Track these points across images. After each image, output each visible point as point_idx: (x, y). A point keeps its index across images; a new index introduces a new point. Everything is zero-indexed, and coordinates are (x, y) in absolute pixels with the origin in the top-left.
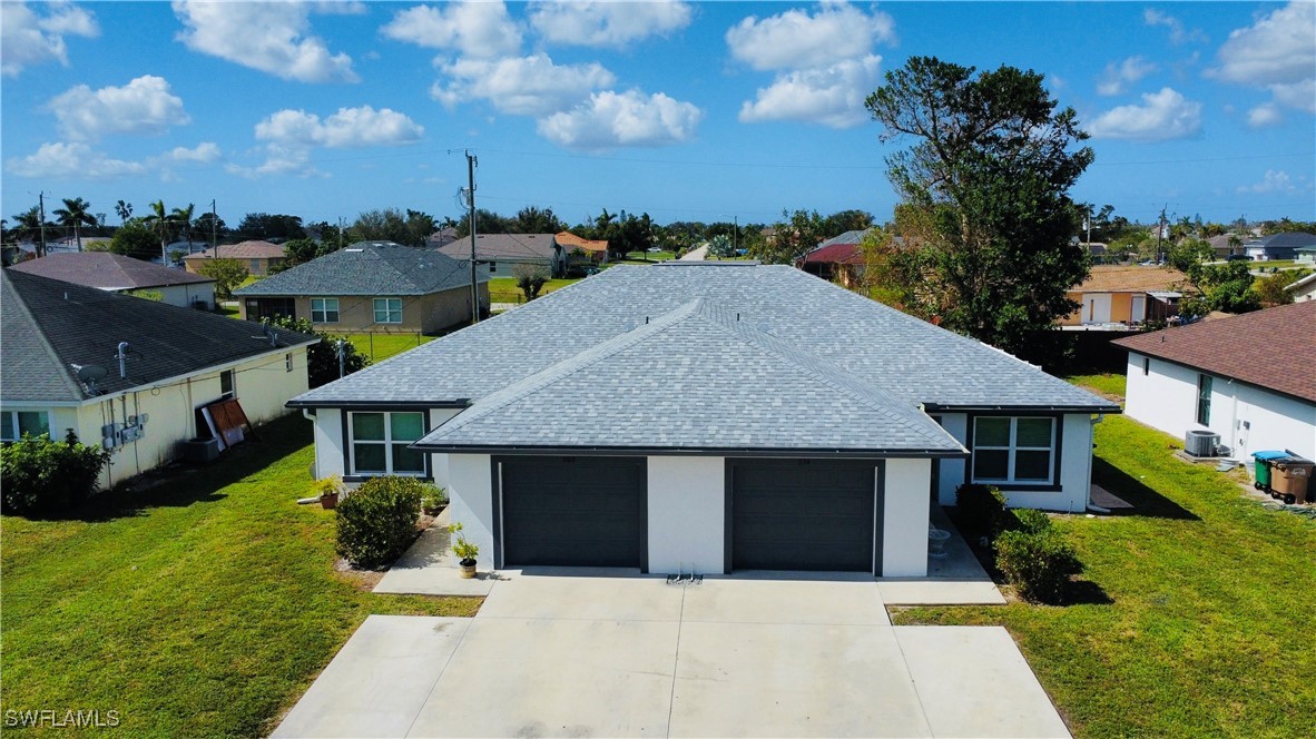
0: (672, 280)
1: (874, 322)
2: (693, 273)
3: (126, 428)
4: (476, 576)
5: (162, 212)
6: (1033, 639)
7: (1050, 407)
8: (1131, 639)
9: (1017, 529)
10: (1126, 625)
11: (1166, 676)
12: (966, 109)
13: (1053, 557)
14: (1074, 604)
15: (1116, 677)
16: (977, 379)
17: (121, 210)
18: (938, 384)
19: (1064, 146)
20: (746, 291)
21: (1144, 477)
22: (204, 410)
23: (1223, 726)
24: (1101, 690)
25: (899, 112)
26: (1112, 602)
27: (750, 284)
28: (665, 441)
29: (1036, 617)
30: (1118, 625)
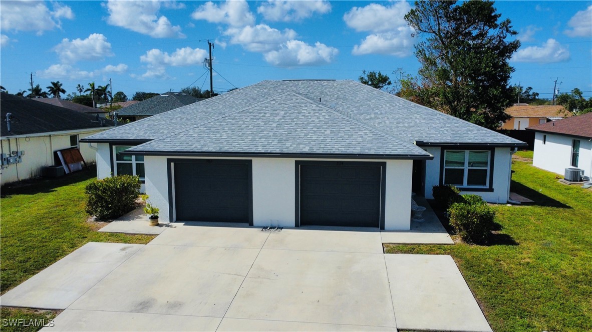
0: (291, 86)
1: (394, 105)
2: (302, 83)
3: (10, 156)
4: (158, 225)
5: (93, 88)
6: (467, 262)
7: (487, 143)
8: (528, 263)
9: (462, 202)
10: (526, 256)
11: (548, 283)
12: (455, 19)
13: (482, 216)
14: (494, 245)
15: (517, 283)
16: (447, 130)
17: (79, 88)
18: (425, 132)
19: (504, 38)
20: (329, 91)
21: (541, 190)
22: (58, 153)
23: (586, 313)
24: (506, 290)
25: (421, 22)
26: (518, 244)
27: (331, 88)
28: (261, 149)
29: (470, 251)
30: (521, 256)
